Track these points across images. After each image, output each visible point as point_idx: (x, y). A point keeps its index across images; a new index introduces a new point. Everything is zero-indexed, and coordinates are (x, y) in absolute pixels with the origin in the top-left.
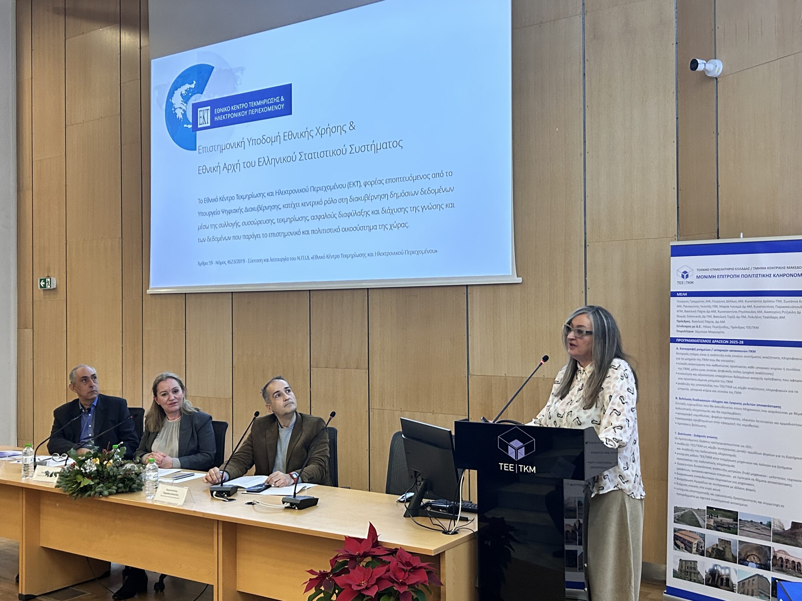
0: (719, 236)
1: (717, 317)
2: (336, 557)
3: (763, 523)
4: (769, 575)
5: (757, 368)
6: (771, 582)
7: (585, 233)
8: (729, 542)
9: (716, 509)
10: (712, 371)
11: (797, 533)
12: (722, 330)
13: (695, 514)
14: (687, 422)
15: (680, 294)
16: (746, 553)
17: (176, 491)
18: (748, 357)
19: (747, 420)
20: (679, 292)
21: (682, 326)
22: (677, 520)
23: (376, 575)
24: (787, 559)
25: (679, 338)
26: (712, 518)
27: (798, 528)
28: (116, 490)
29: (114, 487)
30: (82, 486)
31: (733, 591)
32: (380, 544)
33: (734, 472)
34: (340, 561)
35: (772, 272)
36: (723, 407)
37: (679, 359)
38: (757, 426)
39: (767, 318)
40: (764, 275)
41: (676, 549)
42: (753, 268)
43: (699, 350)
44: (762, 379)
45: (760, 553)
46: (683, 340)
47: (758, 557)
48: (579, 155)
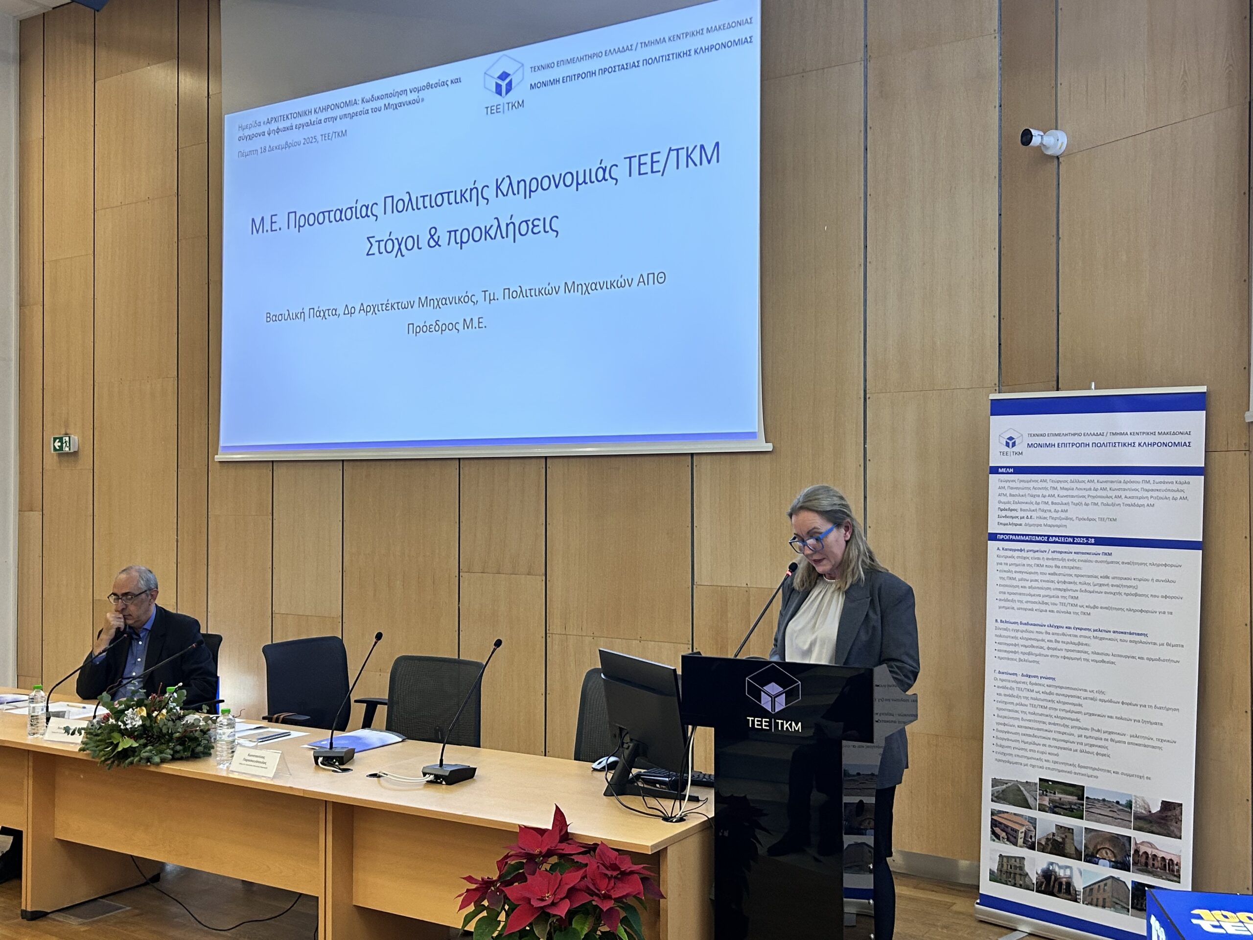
0: (1060, 386)
1: (1056, 504)
2: (507, 857)
3: (1121, 803)
4: (1129, 878)
5: (1114, 578)
6: (1130, 889)
7: (865, 380)
8: (1070, 830)
9: (1053, 782)
10: (1048, 581)
11: (1170, 816)
12: (1064, 522)
13: (1022, 789)
14: (1011, 656)
15: (1004, 470)
16: (1096, 846)
17: (263, 757)
18: (1101, 562)
19: (1098, 654)
20: (1001, 467)
21: (1006, 517)
22: (996, 797)
23: (566, 884)
24: (1155, 855)
25: (1001, 534)
26: (1046, 795)
27: (1170, 810)
28: (172, 755)
29: (168, 751)
30: (120, 749)
31: (1076, 900)
32: (570, 837)
33: (1080, 728)
34: (513, 862)
35: (1137, 439)
36: (1063, 634)
37: (1001, 564)
38: (1113, 663)
39: (1128, 505)
40: (1125, 444)
41: (994, 841)
42: (1109, 434)
43: (1030, 551)
44: (1120, 594)
45: (1114, 846)
46: (1007, 537)
47: (1113, 852)
48: (857, 265)
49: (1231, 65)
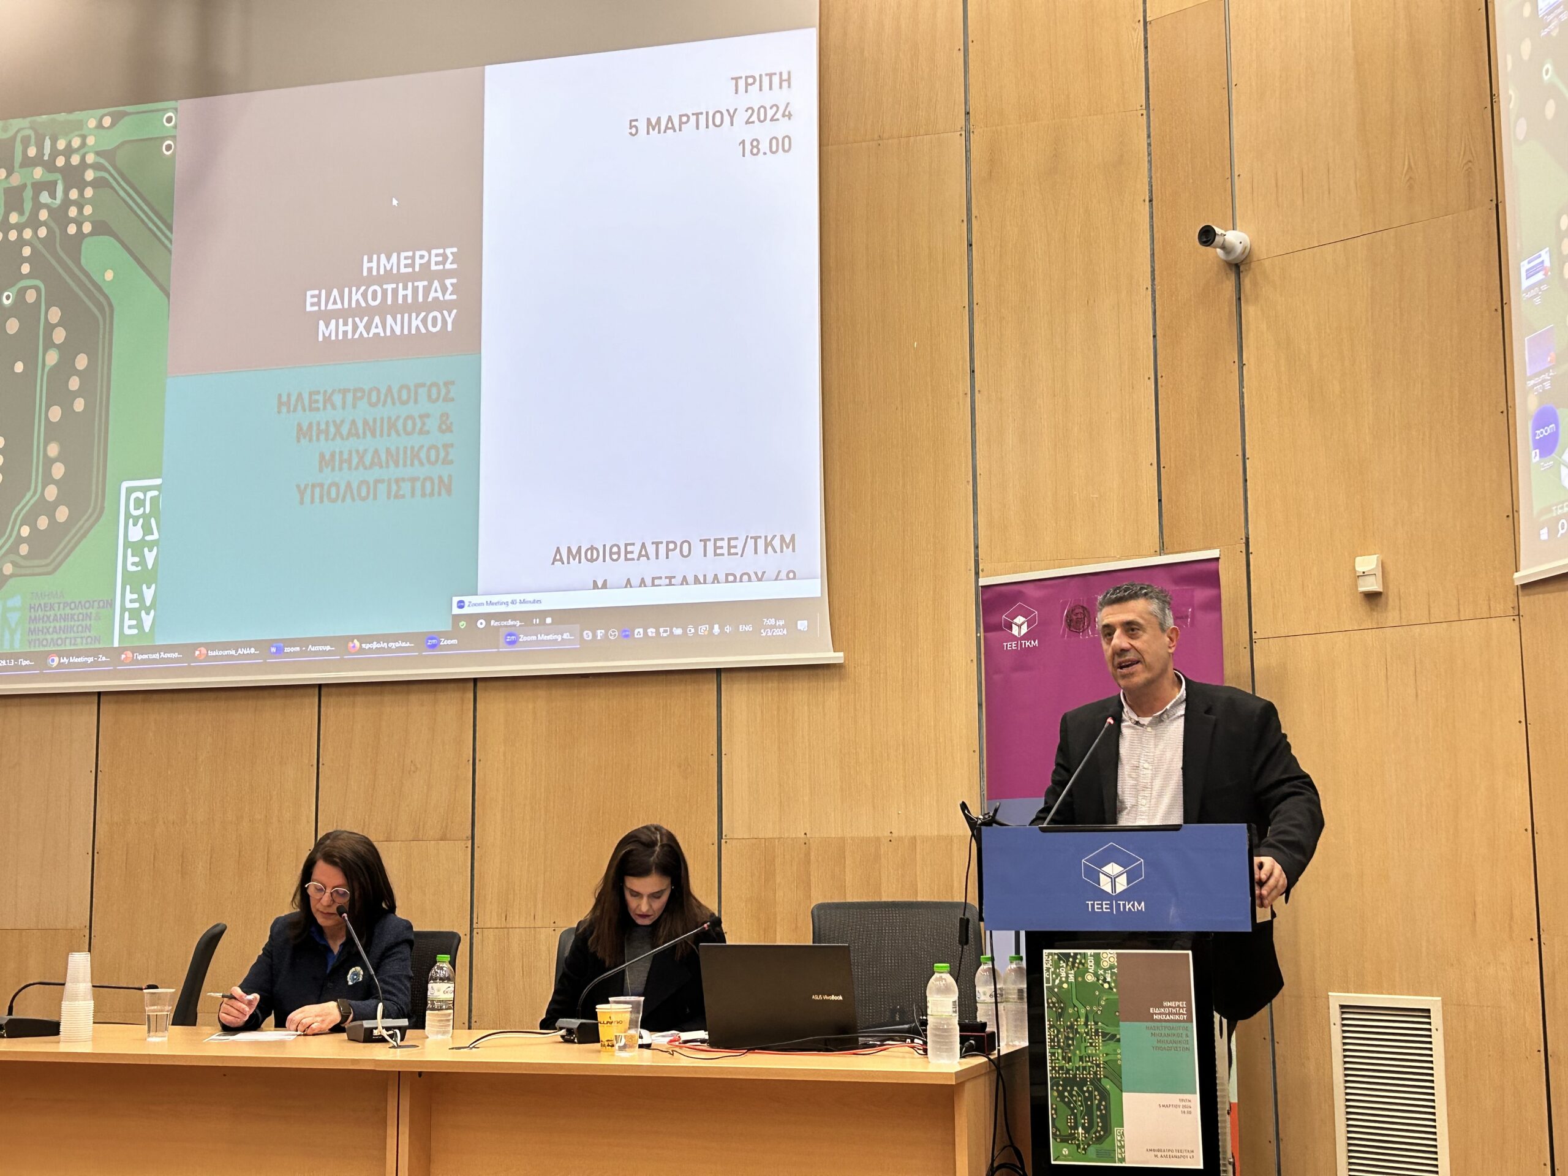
7: (976, 547)
48: (961, 394)
49: (1470, 161)
